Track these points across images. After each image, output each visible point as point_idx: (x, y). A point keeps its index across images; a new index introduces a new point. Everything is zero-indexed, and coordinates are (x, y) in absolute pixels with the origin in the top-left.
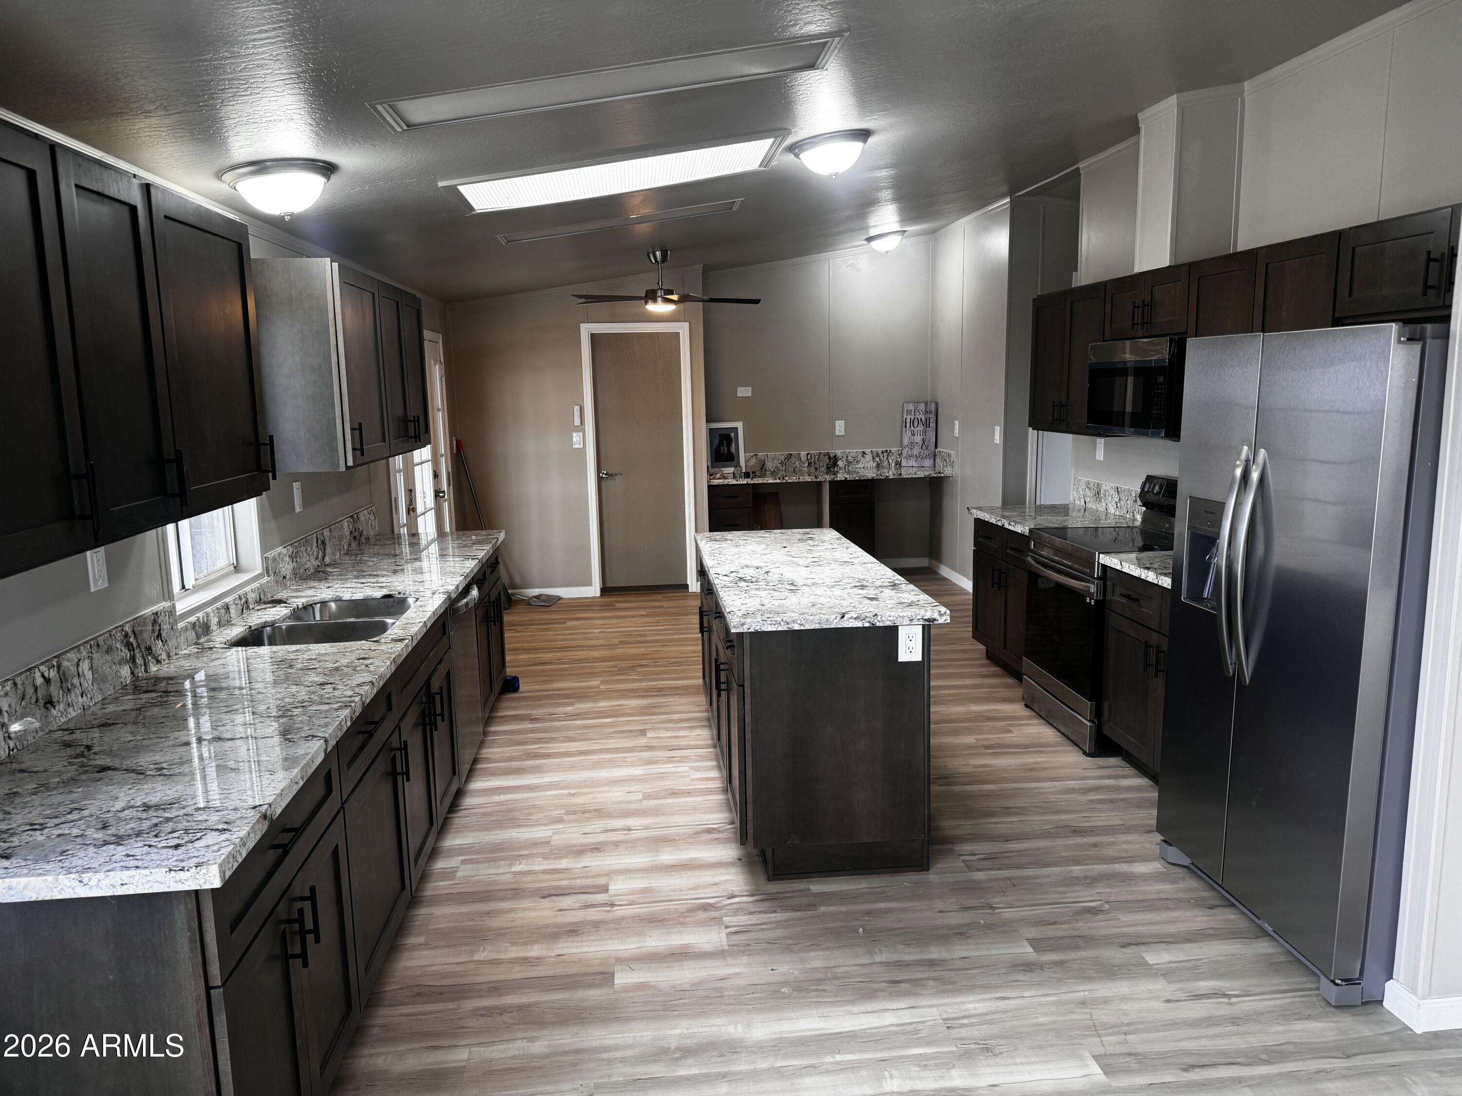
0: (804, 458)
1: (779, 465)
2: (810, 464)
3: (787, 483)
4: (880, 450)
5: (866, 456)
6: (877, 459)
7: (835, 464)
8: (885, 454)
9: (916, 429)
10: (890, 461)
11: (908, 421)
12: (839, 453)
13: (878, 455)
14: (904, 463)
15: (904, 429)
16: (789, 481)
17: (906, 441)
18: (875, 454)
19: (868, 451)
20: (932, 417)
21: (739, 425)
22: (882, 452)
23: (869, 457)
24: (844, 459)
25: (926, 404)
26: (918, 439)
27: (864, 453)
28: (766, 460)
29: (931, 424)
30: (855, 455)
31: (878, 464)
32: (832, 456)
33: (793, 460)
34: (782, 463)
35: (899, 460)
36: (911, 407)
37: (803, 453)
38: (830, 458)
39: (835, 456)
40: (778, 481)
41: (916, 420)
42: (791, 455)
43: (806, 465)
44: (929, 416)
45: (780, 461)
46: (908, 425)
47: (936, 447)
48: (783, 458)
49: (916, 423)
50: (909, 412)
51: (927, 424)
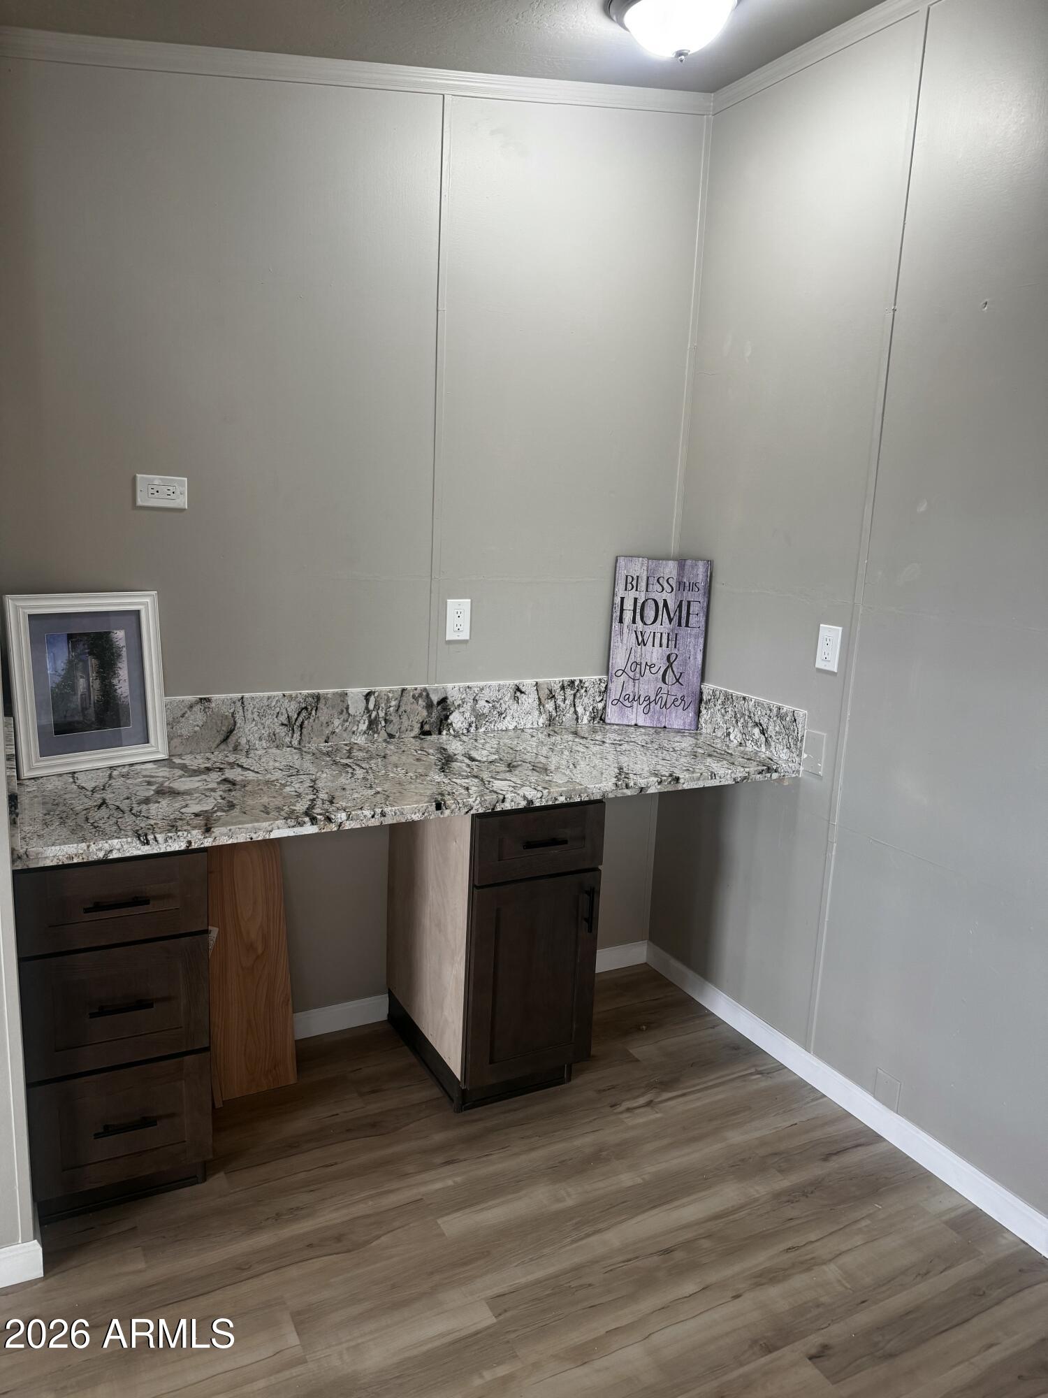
0: (356, 707)
1: (282, 731)
2: (372, 724)
3: (341, 833)
4: (555, 681)
5: (522, 698)
6: (550, 706)
7: (443, 723)
8: (569, 692)
9: (649, 630)
10: (580, 710)
11: (629, 605)
12: (453, 690)
13: (552, 696)
14: (612, 715)
15: (616, 625)
16: (348, 825)
17: (619, 660)
18: (545, 692)
19: (528, 683)
20: (697, 597)
21: (145, 603)
22: (563, 688)
23: (529, 700)
24: (467, 707)
25: (681, 563)
26: (655, 654)
27: (518, 689)
28: (239, 716)
29: (693, 619)
30: (493, 695)
31: (551, 720)
32: (435, 698)
33: (324, 713)
34: (289, 724)
35: (600, 706)
36: (638, 568)
37: (356, 692)
38: (429, 706)
39: (443, 701)
40: (309, 829)
41: (651, 604)
42: (318, 698)
43: (363, 727)
44: (688, 596)
45: (283, 719)
46: (628, 616)
47: (703, 679)
48: (293, 708)
49: (650, 613)
50: (631, 583)
51: (681, 617)
